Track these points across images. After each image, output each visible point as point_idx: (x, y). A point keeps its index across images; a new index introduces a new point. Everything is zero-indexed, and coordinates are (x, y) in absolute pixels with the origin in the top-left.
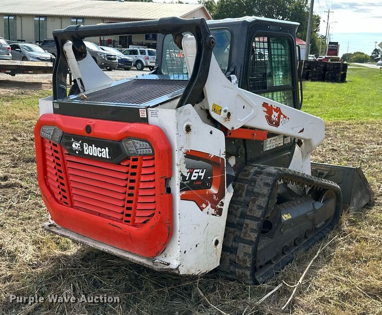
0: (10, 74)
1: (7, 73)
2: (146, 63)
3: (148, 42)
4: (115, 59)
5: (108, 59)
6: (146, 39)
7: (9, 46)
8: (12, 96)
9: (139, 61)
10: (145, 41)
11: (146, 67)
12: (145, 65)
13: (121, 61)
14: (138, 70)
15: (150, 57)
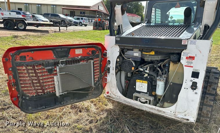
0: (36, 27)
1: (35, 26)
2: (84, 23)
3: (81, 15)
4: (72, 21)
5: (70, 21)
6: (81, 14)
7: (31, 16)
8: (40, 36)
9: (80, 22)
10: (80, 15)
11: (83, 25)
12: (83, 24)
13: (74, 22)
14: (80, 26)
15: (85, 21)
